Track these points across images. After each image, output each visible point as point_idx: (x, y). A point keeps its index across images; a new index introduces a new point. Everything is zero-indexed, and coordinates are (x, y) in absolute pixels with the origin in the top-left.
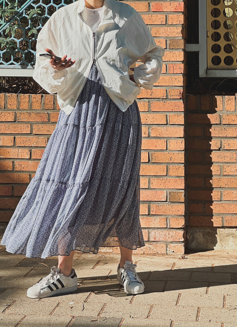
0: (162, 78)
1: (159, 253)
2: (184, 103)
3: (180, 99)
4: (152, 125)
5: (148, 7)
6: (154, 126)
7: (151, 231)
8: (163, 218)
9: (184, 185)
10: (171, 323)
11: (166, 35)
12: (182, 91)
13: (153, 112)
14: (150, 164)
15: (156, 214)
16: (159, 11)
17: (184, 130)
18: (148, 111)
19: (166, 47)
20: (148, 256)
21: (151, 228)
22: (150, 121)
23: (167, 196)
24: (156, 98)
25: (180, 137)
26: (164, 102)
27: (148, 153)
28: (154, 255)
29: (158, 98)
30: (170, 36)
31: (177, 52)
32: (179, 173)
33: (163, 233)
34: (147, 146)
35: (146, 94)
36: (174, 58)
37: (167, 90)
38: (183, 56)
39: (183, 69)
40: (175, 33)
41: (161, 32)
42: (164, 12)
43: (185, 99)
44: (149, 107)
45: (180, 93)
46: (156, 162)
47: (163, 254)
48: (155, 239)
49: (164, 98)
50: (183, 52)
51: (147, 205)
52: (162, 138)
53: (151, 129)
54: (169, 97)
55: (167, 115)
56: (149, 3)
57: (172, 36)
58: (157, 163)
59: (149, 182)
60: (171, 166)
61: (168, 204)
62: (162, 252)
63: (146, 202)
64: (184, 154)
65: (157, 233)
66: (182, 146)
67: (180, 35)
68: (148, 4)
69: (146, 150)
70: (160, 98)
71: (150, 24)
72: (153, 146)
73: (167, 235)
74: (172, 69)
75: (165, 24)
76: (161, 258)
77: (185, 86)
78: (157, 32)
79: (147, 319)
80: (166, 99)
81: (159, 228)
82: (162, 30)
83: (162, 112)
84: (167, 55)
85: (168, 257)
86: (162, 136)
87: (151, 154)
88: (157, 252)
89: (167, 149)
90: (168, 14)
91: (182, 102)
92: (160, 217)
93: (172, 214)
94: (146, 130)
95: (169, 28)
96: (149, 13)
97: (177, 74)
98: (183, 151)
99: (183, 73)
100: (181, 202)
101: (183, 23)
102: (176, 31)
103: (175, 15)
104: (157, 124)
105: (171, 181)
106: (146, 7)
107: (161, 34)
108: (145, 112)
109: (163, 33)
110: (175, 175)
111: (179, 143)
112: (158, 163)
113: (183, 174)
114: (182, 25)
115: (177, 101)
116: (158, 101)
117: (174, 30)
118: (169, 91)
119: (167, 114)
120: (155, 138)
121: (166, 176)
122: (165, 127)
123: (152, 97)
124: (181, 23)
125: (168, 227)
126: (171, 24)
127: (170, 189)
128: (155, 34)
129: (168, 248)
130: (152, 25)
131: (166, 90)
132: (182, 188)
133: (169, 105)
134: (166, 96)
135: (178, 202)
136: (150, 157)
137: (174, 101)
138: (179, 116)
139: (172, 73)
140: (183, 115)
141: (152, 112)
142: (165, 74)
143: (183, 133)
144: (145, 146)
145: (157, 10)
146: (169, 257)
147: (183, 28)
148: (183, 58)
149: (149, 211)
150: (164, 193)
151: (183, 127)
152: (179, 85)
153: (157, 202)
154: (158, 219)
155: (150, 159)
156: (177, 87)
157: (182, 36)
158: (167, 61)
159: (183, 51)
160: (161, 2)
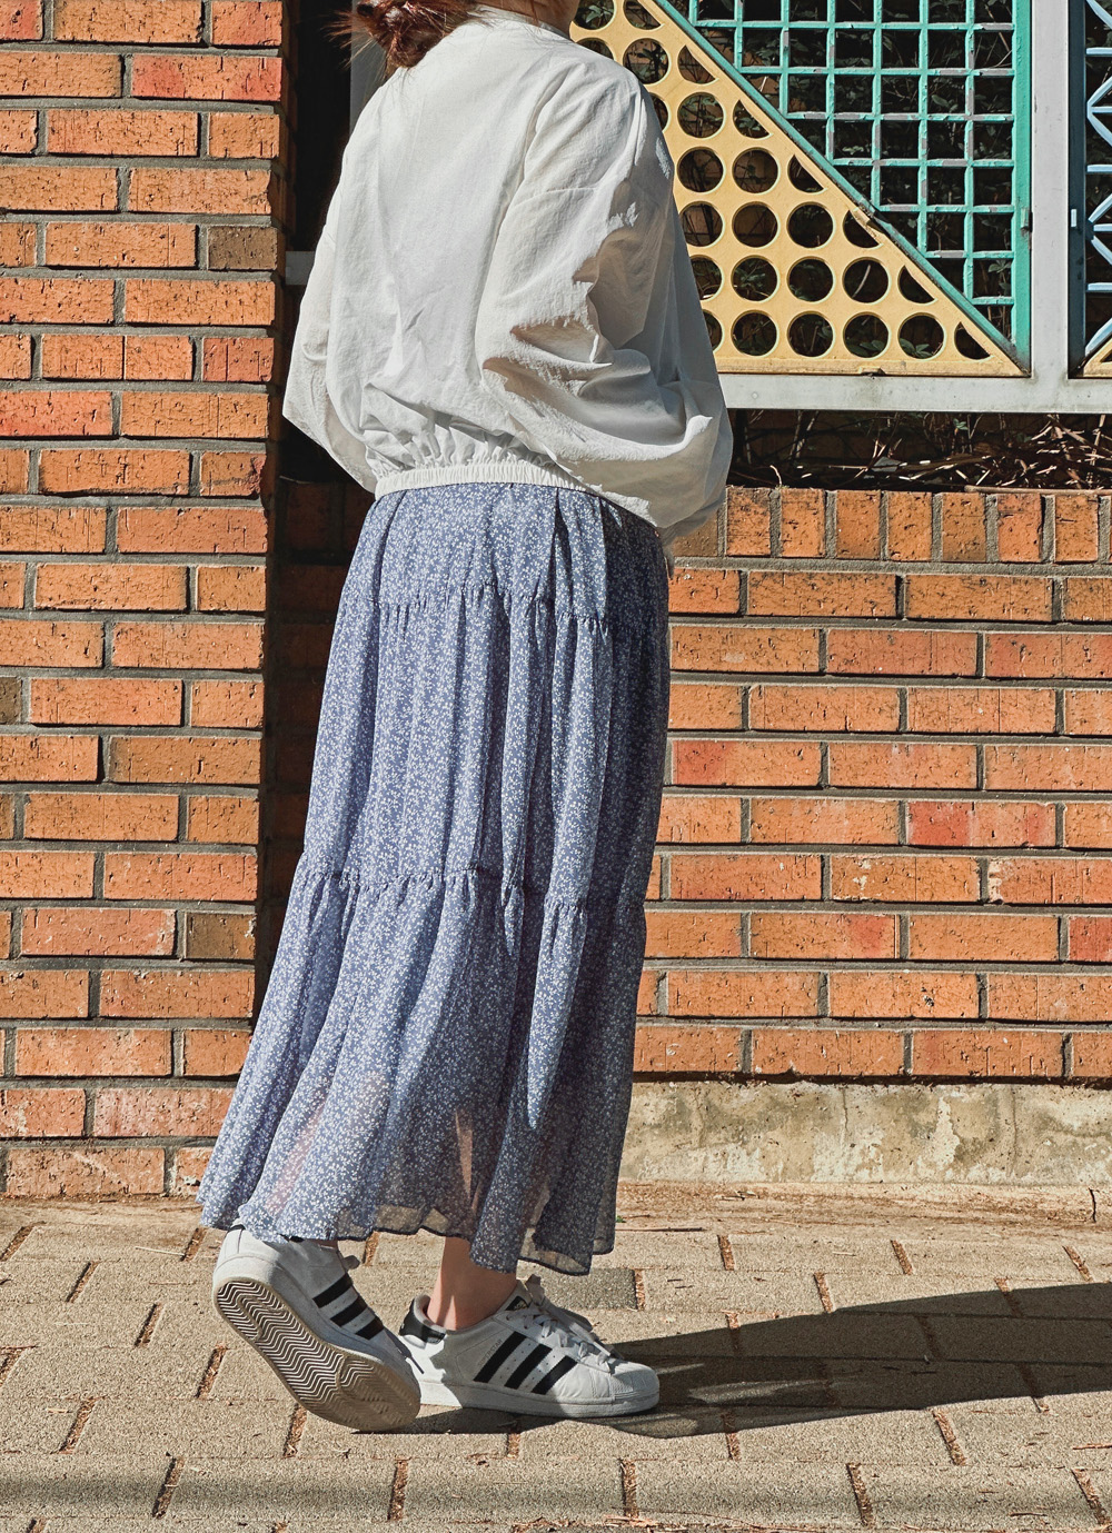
0: (173, 404)
1: (133, 1189)
2: (267, 514)
3: (253, 497)
4: (122, 615)
5: (119, 75)
6: (127, 619)
7: (99, 1089)
8: (156, 1032)
9: (254, 884)
10: (172, 1466)
11: (197, 206)
12: (261, 460)
13: (125, 553)
14: (106, 790)
15: (124, 1015)
16: (168, 96)
17: (263, 638)
18: (103, 553)
19: (197, 262)
20: (79, 1205)
21: (98, 1077)
22: (111, 595)
23: (176, 932)
24: (144, 495)
25: (245, 671)
26: (180, 511)
27: (96, 741)
28: (111, 1198)
29: (150, 495)
30: (214, 212)
31: (245, 286)
32: (234, 830)
33: (154, 1101)
34: (94, 709)
35: (99, 472)
36: (232, 309)
37: (195, 457)
38: (272, 303)
39: (269, 364)
40: (237, 200)
41: (176, 193)
42: (190, 99)
43: (273, 500)
44: (110, 533)
45: (254, 472)
46: (133, 780)
47: (149, 1197)
48: (116, 1127)
49: (179, 491)
50: (272, 286)
51: (84, 975)
52: (163, 674)
53: (115, 631)
54: (203, 489)
55: (188, 569)
56: (122, 59)
57: (226, 211)
58: (136, 784)
59: (98, 873)
60: (198, 801)
61: (182, 968)
62: (145, 1186)
63: (82, 960)
64: (258, 746)
65: (124, 1100)
66: (254, 710)
67: (262, 205)
69: (90, 725)
70: (160, 494)
71: (126, 153)
72: (120, 707)
73: (171, 1107)
74: (219, 360)
75: (194, 153)
76: (140, 1210)
77: (275, 438)
78: (154, 190)
79: (61, 1456)
80: (188, 496)
81: (136, 1077)
82: (177, 182)
83: (166, 558)
84: (201, 297)
85: (173, 1206)
86: (163, 665)
87: (114, 745)
88: (124, 1184)
89: (183, 724)
90: (207, 109)
91: (261, 510)
92: (143, 1027)
93: (197, 1015)
94: (92, 638)
95: (211, 173)
96: (120, 102)
97: (240, 382)
98: (256, 729)
99: (268, 379)
100: (239, 961)
101: (276, 152)
102: (245, 187)
103: (242, 118)
104: (145, 608)
105: (197, 866)
106: (108, 75)
107: (173, 200)
108: (88, 554)
109: (185, 199)
110: (217, 840)
111: (239, 696)
112: (140, 784)
113: (252, 836)
114: (274, 160)
115: (237, 507)
116: (150, 505)
117: (233, 186)
118: (205, 462)
119: (190, 565)
120: (134, 672)
121: (173, 842)
122: (178, 625)
123: (126, 486)
124: (267, 155)
125: (176, 1073)
126: (222, 155)
127: (192, 901)
128: (147, 198)
129: (175, 1167)
130: (135, 156)
131: (191, 457)
132: (247, 899)
133: (199, 526)
134: (190, 484)
135: (223, 961)
136: (107, 759)
137: (225, 505)
138: (242, 576)
139: (221, 377)
140: (263, 568)
141: (121, 557)
142: (188, 385)
143: (260, 652)
144: (83, 710)
145: (160, 91)
146: (179, 1206)
147: (278, 176)
148: (272, 311)
149: (93, 1000)
150: (163, 918)
151: (262, 622)
152: (251, 436)
153: (129, 962)
154: (132, 1037)
155: (107, 766)
156: (239, 443)
157: (269, 211)
158: (199, 325)
159: (272, 279)
160: (179, 56)
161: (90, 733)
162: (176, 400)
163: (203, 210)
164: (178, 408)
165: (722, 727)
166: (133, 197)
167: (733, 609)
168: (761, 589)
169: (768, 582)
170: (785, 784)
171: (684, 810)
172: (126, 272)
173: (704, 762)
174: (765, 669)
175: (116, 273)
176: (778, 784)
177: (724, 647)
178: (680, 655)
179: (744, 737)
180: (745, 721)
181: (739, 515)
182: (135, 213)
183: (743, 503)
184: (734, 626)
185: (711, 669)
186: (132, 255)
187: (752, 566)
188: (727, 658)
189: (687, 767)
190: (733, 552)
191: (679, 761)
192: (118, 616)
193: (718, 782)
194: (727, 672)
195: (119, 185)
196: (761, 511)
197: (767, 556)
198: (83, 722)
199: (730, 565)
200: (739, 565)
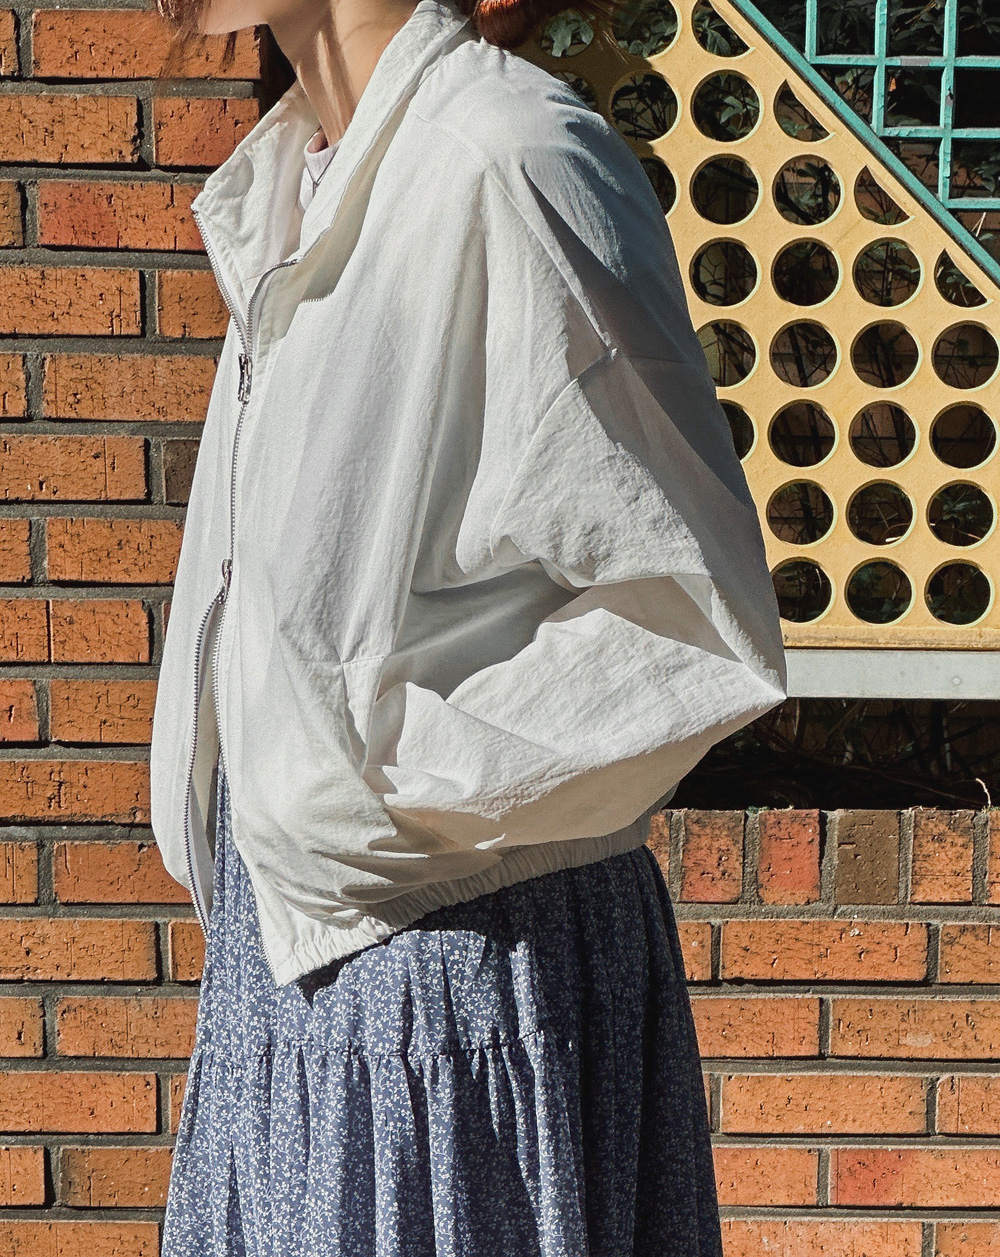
0: (124, 697)
4: (66, 988)
5: (18, 212)
6: (75, 993)
11: (144, 411)
13: (66, 904)
14: (58, 1216)
16: (94, 244)
18: (36, 904)
22: (50, 961)
24: (88, 824)
26: (141, 846)
27: (41, 1154)
29: (97, 824)
30: (170, 418)
34: (36, 1112)
35: (22, 793)
41: (114, 390)
42: (126, 249)
44: (43, 877)
46: (95, 1204)
52: (129, 1065)
53: (60, 1008)
55: (157, 926)
56: (21, 188)
57: (187, 418)
58: (99, 1208)
68: (18, 196)
69: (31, 1133)
70: (112, 823)
71: (35, 332)
72: (71, 1109)
75: (135, 330)
78: (81, 387)
82: (114, 374)
83: (125, 910)
84: (157, 544)
86: (129, 1054)
87: (66, 1158)
89: (159, 1130)
90: (153, 265)
94: (27, 1018)
95: (163, 361)
96: (21, 254)
103: (205, 278)
104: (99, 977)
107: (110, 402)
108: (14, 905)
109: (126, 399)
112: (104, 1208)
116: (99, 837)
119: (160, 920)
120: (88, 1063)
122: (147, 1000)
123: (64, 811)
126: (178, 334)
128: (71, 399)
130: (49, 336)
136: (58, 1177)
141: (62, 910)
142: (143, 670)
144: (20, 1112)
145: (81, 237)
155: (58, 1186)
158: (157, 585)
160: (107, 184)
161: (34, 1143)
162: (129, 692)
163: (155, 417)
164: (132, 702)
165: (899, 1131)
166: (51, 397)
167: (918, 974)
168: (957, 948)
169: (968, 939)
170: (983, 1203)
171: (845, 1238)
172: (46, 508)
173: (872, 1176)
174: (959, 1055)
175: (30, 509)
176: (974, 1204)
177: (904, 1026)
178: (843, 1037)
179: (928, 1143)
180: (930, 1123)
181: (930, 847)
182: (56, 420)
183: (936, 831)
184: (917, 998)
185: (886, 1055)
186: (52, 483)
187: (947, 916)
188: (909, 1040)
189: (850, 1183)
190: (919, 898)
191: (838, 1176)
192: (61, 989)
193: (892, 1202)
194: (907, 1059)
195: (28, 379)
196: (960, 841)
197: (968, 904)
198: (21, 1129)
199: (915, 915)
200: (928, 916)
